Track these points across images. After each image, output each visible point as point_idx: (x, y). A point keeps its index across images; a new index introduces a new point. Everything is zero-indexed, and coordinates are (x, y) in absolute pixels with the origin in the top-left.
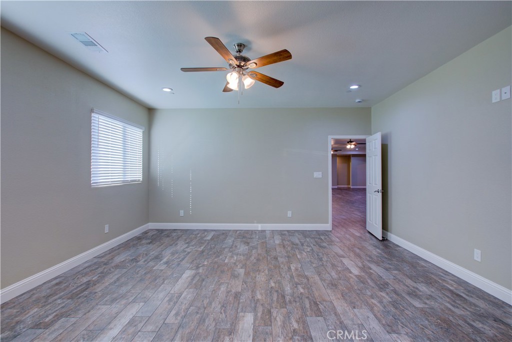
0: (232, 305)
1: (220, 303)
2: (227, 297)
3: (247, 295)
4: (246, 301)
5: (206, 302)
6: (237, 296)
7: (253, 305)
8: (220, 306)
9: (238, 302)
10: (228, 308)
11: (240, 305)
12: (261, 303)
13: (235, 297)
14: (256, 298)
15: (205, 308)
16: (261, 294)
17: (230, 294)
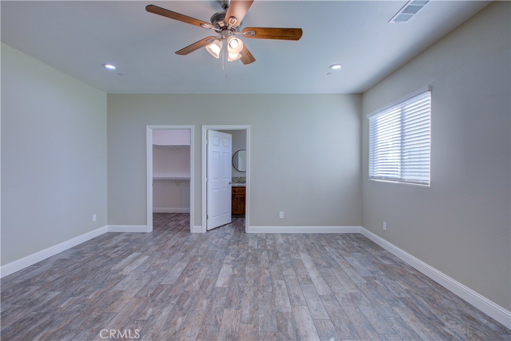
0: (234, 293)
1: (246, 295)
2: (240, 302)
3: (217, 305)
4: (220, 298)
5: (260, 296)
6: (229, 304)
7: (214, 293)
8: (246, 292)
9: (228, 297)
10: (237, 291)
11: (226, 293)
12: (205, 295)
13: (231, 301)
14: (209, 300)
15: (258, 290)
16: (201, 305)
17: (237, 305)
